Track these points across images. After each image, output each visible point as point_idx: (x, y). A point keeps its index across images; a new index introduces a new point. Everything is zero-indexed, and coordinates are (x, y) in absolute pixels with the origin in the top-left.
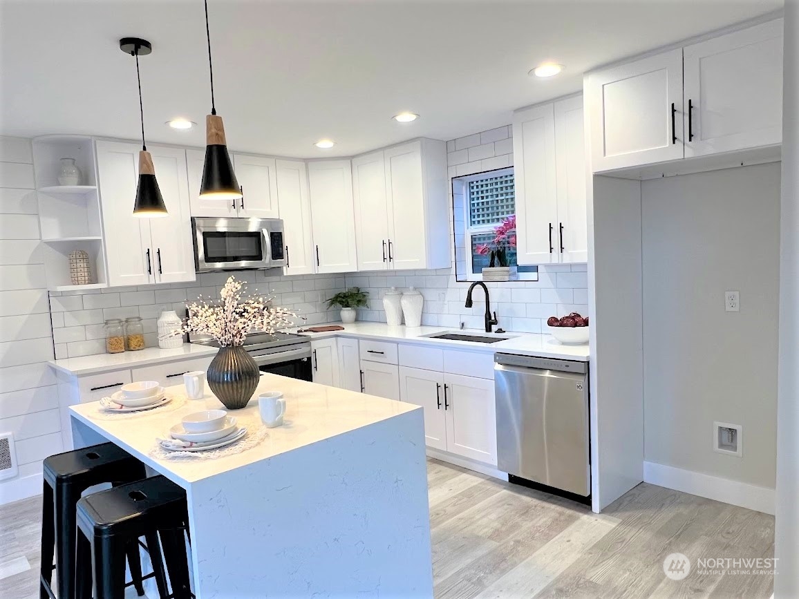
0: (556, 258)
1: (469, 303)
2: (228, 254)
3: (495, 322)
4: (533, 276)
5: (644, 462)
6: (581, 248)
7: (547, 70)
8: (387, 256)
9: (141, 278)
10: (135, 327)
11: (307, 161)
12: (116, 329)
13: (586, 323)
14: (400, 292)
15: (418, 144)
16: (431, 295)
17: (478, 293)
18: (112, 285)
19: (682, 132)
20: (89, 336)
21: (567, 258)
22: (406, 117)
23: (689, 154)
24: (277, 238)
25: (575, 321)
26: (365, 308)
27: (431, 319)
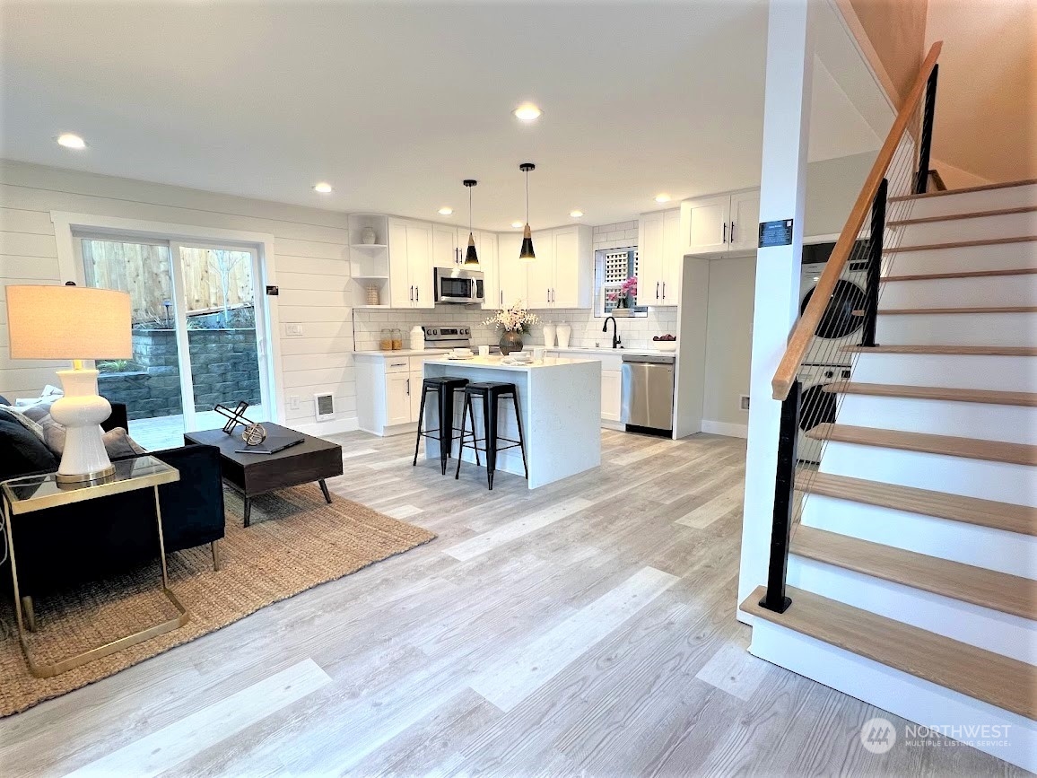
0: (660, 302)
1: (605, 330)
2: (454, 293)
3: (619, 342)
4: (644, 314)
5: (703, 421)
6: (674, 296)
7: (663, 199)
8: (550, 299)
9: (407, 304)
10: (397, 336)
11: (498, 233)
12: (387, 336)
13: (675, 339)
14: (555, 324)
15: (577, 227)
16: (577, 326)
17: (610, 324)
18: (394, 306)
19: (728, 237)
20: (372, 339)
21: (666, 303)
22: (576, 214)
23: (731, 249)
24: (480, 283)
25: (669, 338)
26: (528, 335)
27: (575, 342)
